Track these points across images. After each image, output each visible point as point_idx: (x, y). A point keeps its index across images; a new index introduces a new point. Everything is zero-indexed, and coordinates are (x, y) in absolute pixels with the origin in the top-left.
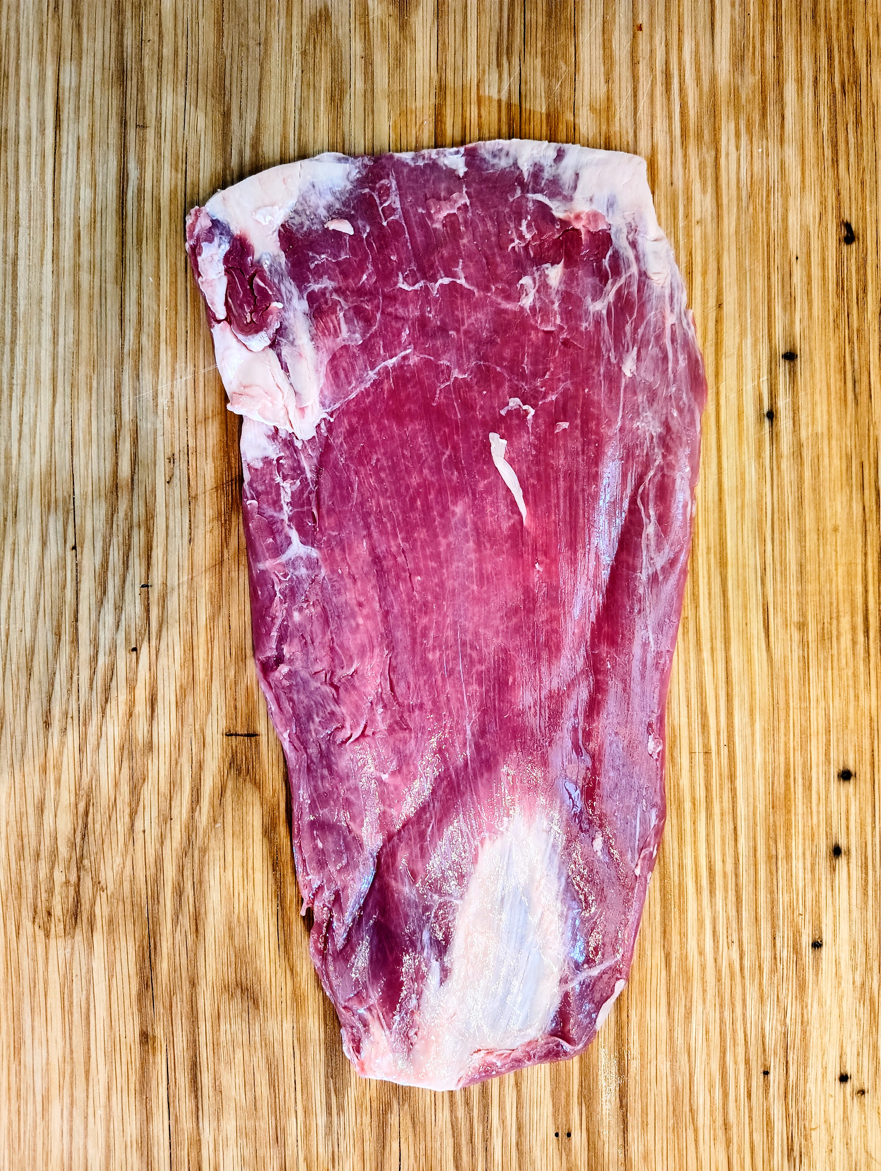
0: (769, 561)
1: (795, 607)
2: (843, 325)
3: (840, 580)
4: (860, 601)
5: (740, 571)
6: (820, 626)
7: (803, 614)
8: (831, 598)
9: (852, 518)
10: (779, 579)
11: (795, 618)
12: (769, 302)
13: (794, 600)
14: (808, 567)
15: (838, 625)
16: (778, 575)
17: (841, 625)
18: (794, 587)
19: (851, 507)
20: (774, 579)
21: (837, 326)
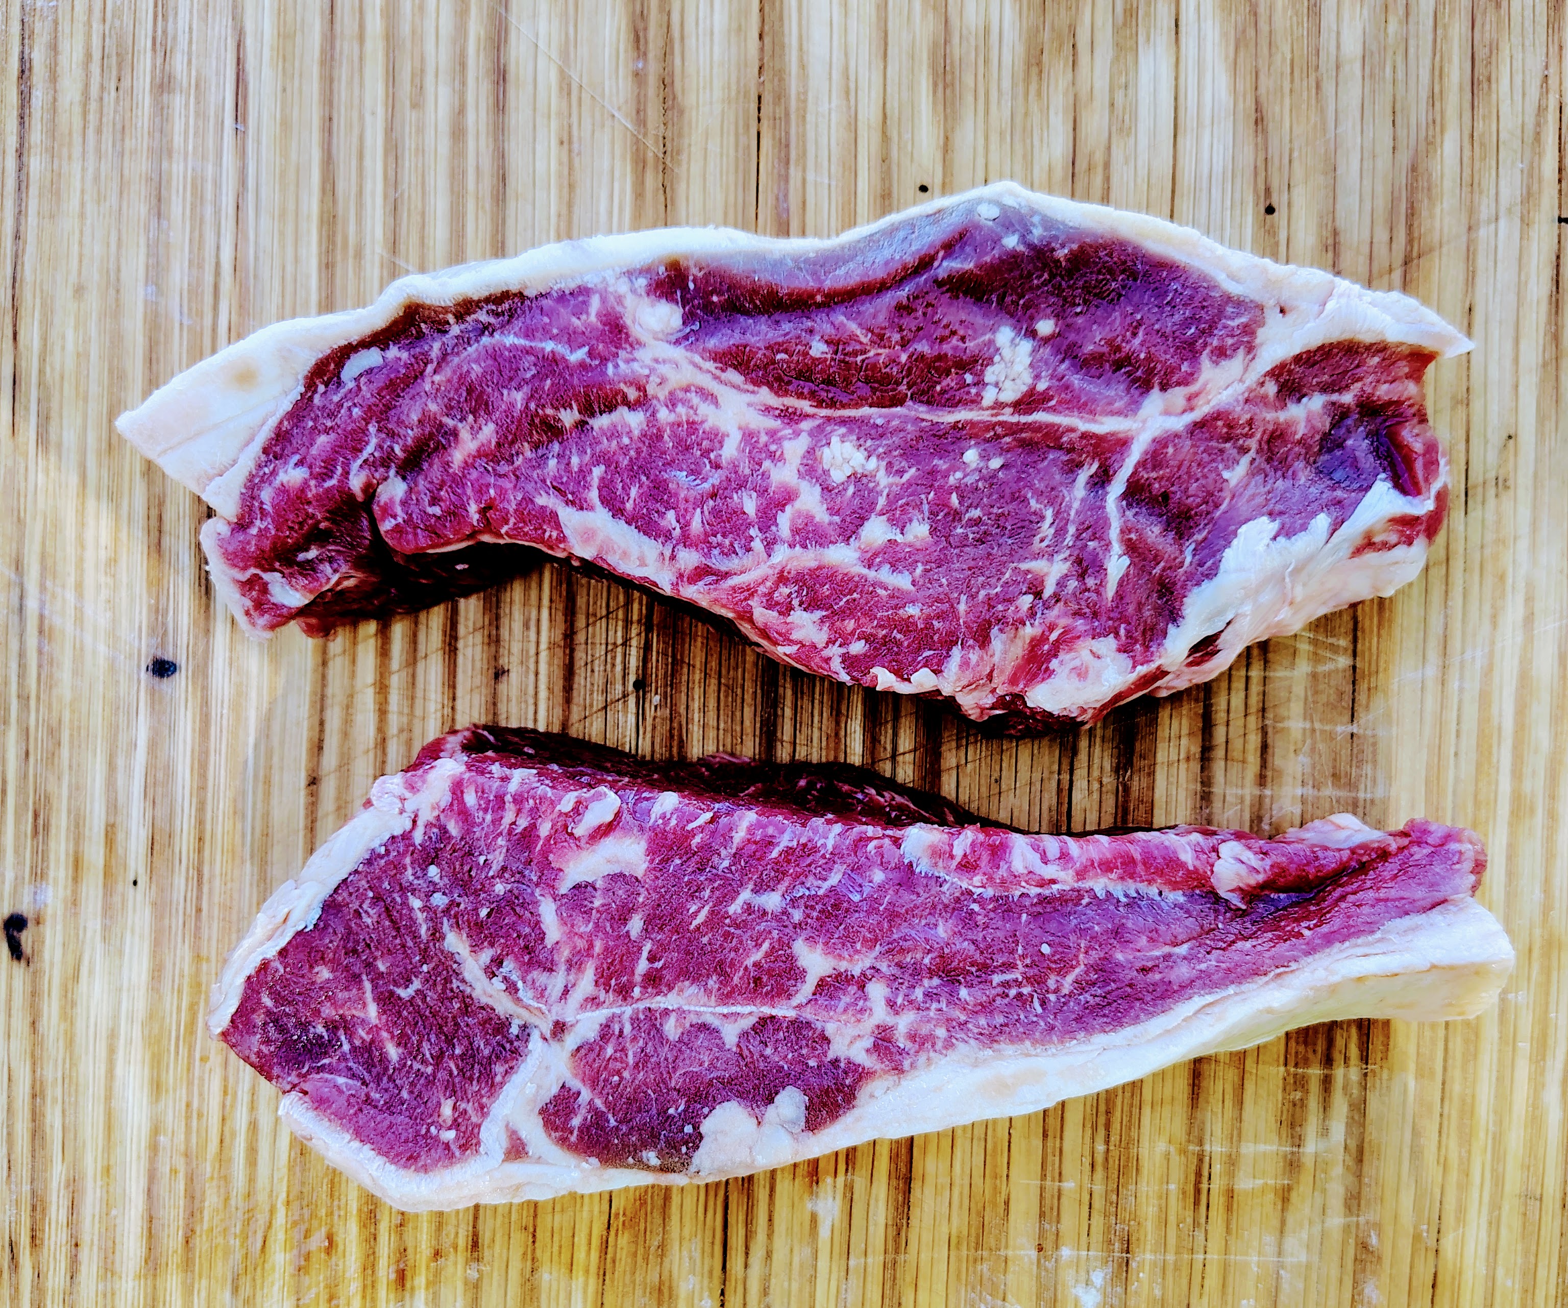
0: (228, 226)
1: (178, 126)
2: (39, 735)
3: (77, 184)
4: (36, 136)
5: (291, 206)
6: (126, 84)
7: (161, 111)
8: (99, 142)
9: (44, 315)
10: (209, 186)
11: (178, 101)
12: (202, 788)
13: (178, 140)
14: (144, 210)
15: (87, 86)
16: (209, 196)
17: (80, 86)
18: (178, 169)
19: (44, 339)
20: (217, 184)
21: (53, 732)
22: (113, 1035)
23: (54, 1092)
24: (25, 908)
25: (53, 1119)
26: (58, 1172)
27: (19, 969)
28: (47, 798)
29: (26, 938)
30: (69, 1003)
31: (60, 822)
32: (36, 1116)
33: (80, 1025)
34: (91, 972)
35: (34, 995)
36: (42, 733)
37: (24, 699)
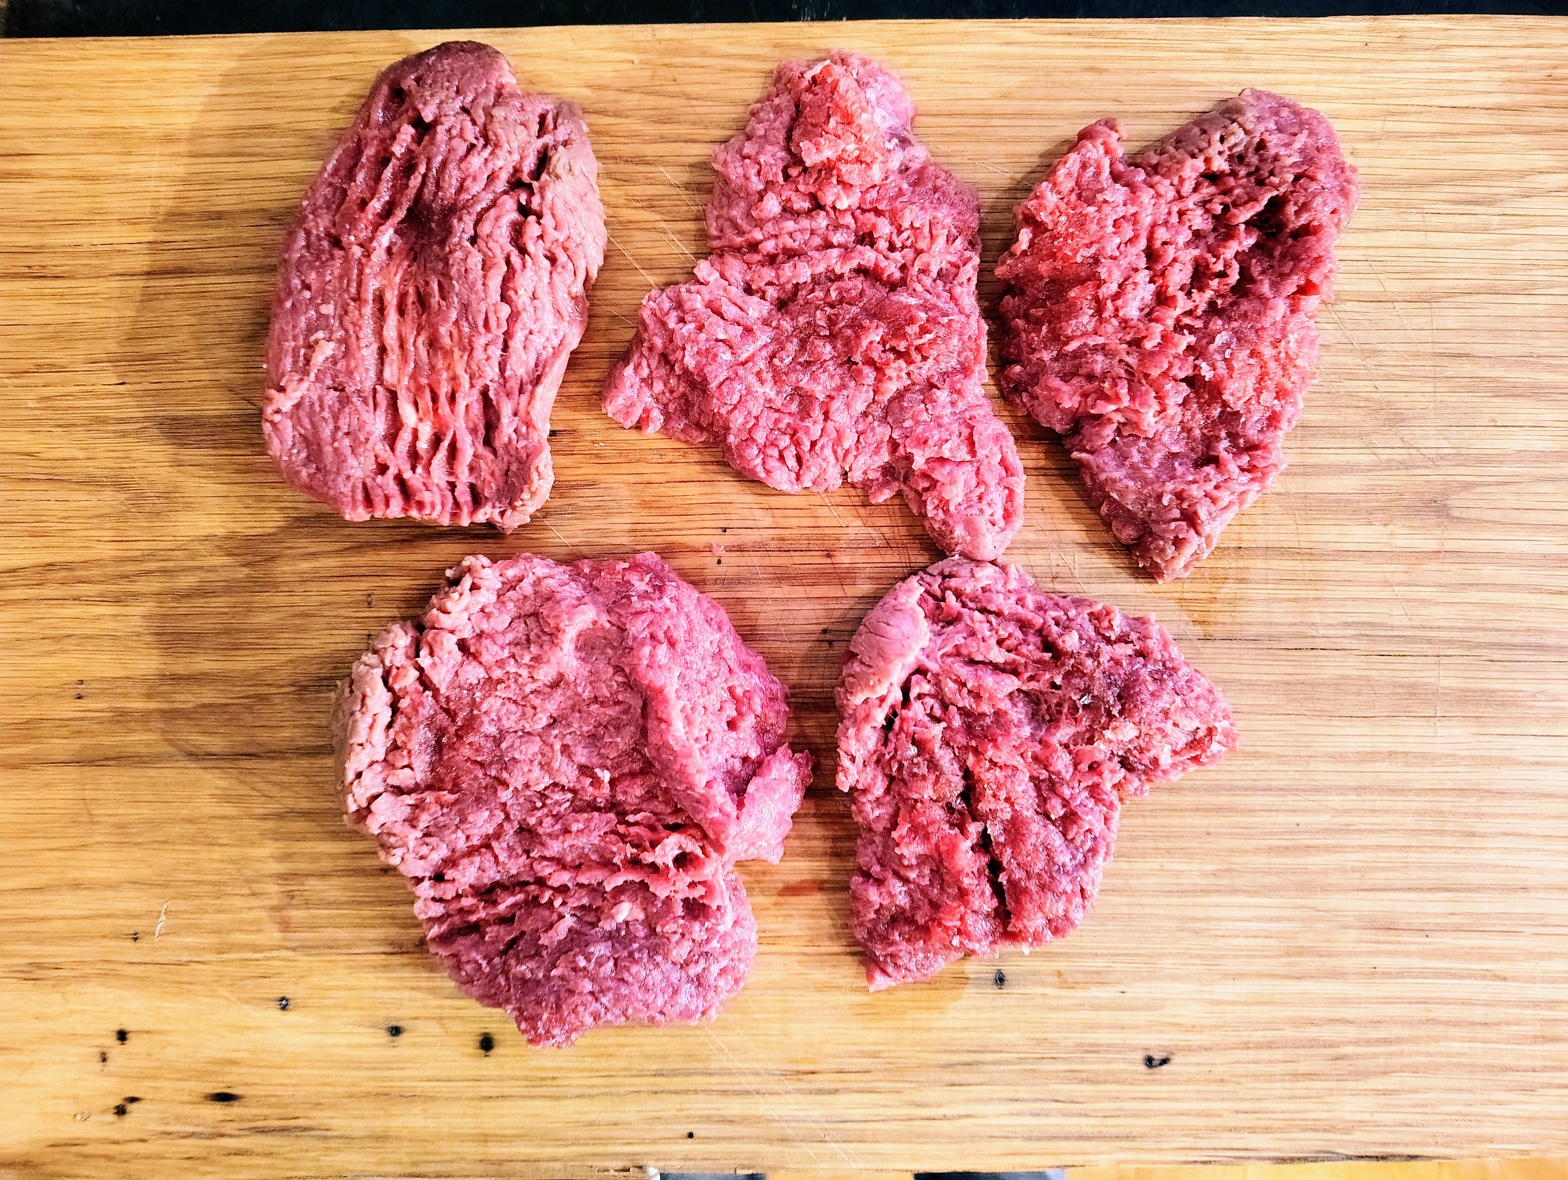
2: (1041, 1051)
22: (1211, 1002)
23: (1244, 1036)
24: (1140, 1056)
25: (1260, 1036)
26: (1289, 1032)
27: (1176, 1059)
28: (1077, 1045)
29: (1158, 1056)
30: (1193, 1028)
31: (1090, 1037)
32: (1259, 1046)
33: (1206, 1022)
34: (1175, 1016)
35: (1189, 1049)
36: (1039, 1049)
37: (1022, 1061)
